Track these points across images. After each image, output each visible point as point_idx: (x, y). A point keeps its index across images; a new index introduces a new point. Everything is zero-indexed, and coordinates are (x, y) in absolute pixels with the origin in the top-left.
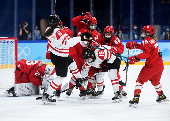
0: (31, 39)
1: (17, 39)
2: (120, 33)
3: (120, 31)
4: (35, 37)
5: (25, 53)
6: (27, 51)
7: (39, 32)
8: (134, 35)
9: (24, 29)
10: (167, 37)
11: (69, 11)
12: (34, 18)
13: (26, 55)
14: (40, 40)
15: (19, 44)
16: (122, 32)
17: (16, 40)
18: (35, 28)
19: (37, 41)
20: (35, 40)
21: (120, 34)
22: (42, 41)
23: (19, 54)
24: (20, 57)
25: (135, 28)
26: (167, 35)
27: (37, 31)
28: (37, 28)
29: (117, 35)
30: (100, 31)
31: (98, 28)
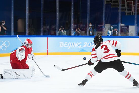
8: (90, 31)
10: (115, 33)
11: (40, 13)
12: (12, 18)
13: (6, 47)
20: (14, 35)
25: (91, 25)
26: (115, 31)
29: (77, 31)
30: (63, 29)
31: (62, 27)
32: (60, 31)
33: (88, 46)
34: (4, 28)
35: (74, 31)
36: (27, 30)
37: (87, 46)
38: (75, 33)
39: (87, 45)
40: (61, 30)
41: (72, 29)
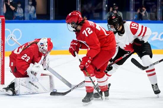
0: (24, 18)
1: (4, 18)
2: (144, 10)
3: (144, 8)
4: (29, 16)
5: (15, 36)
6: (17, 34)
7: (33, 8)
9: (9, 4)
13: (16, 40)
14: (34, 19)
15: (6, 25)
16: (146, 10)
17: (2, 20)
18: (28, 4)
19: (30, 20)
20: (29, 20)
21: (144, 12)
22: (38, 20)
23: (7, 39)
24: (8, 42)
27: (31, 7)
28: (31, 3)
29: (139, 13)
30: (117, 8)
31: (114, 4)
32: (112, 12)
33: (159, 38)
34: (11, 7)
35: (134, 13)
36: (52, 10)
37: (157, 39)
38: (136, 16)
39: (157, 37)
40: (113, 10)
41: (132, 10)
